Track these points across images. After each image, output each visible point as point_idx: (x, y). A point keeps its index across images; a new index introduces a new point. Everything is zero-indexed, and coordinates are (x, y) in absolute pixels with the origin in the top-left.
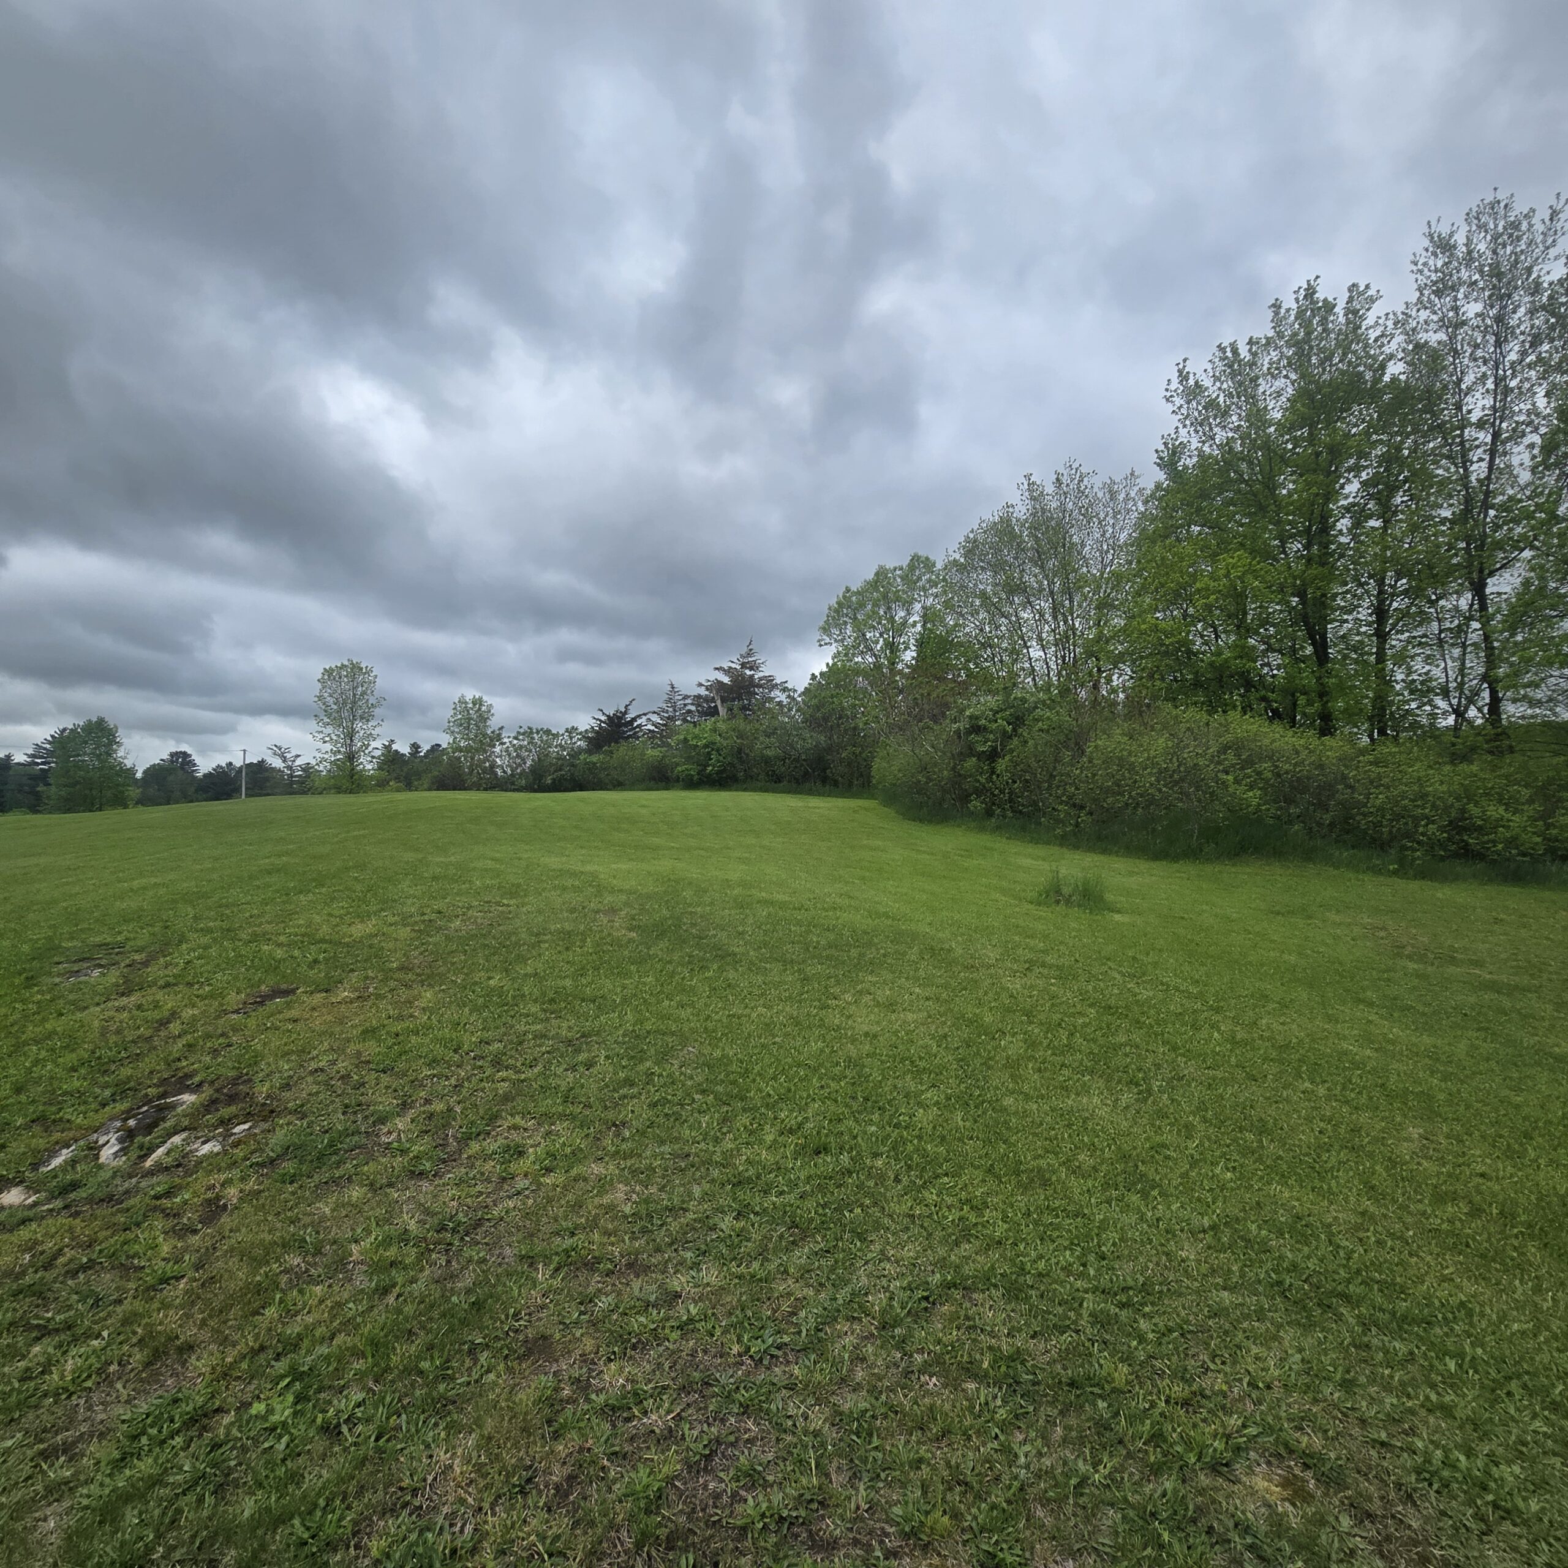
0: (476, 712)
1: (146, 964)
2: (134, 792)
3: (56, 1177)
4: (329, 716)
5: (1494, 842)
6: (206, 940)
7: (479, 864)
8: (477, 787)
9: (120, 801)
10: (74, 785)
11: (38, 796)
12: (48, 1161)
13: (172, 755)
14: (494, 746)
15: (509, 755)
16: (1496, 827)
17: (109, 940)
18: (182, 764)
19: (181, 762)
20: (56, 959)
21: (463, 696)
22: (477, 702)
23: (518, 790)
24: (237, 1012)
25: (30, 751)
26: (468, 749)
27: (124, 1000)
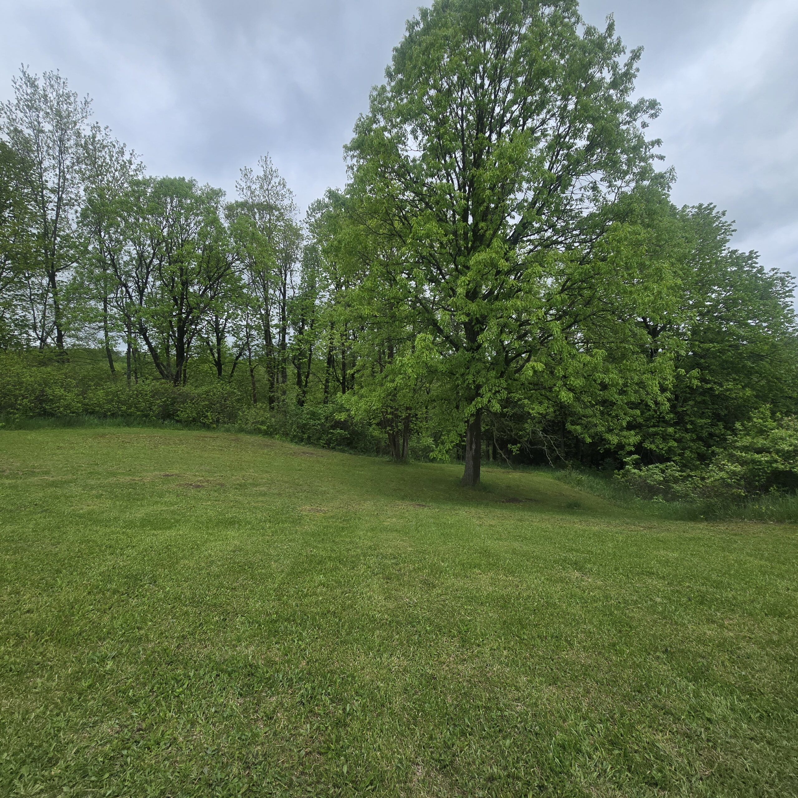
5: (59, 407)
16: (60, 399)
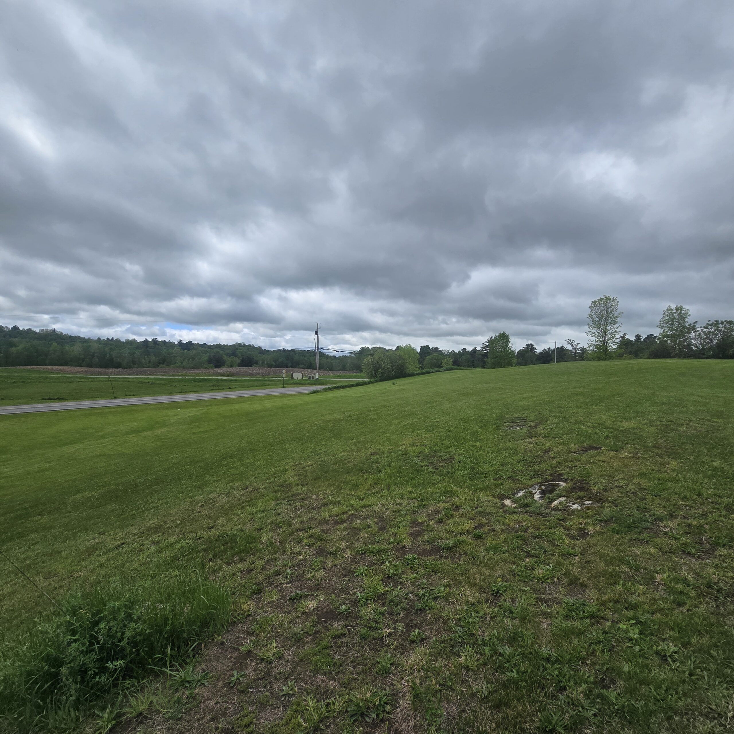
0: (678, 314)
1: (536, 427)
2: (515, 361)
3: (521, 500)
4: (595, 324)
6: (557, 420)
7: (691, 398)
8: (679, 356)
9: (510, 364)
10: (496, 357)
11: (484, 362)
12: (517, 494)
13: (527, 345)
14: (690, 333)
15: (701, 338)
17: (520, 416)
18: (531, 349)
19: (530, 348)
20: (504, 421)
21: (670, 307)
22: (679, 309)
23: (707, 358)
24: (575, 452)
25: (482, 346)
26: (672, 336)
27: (530, 440)
